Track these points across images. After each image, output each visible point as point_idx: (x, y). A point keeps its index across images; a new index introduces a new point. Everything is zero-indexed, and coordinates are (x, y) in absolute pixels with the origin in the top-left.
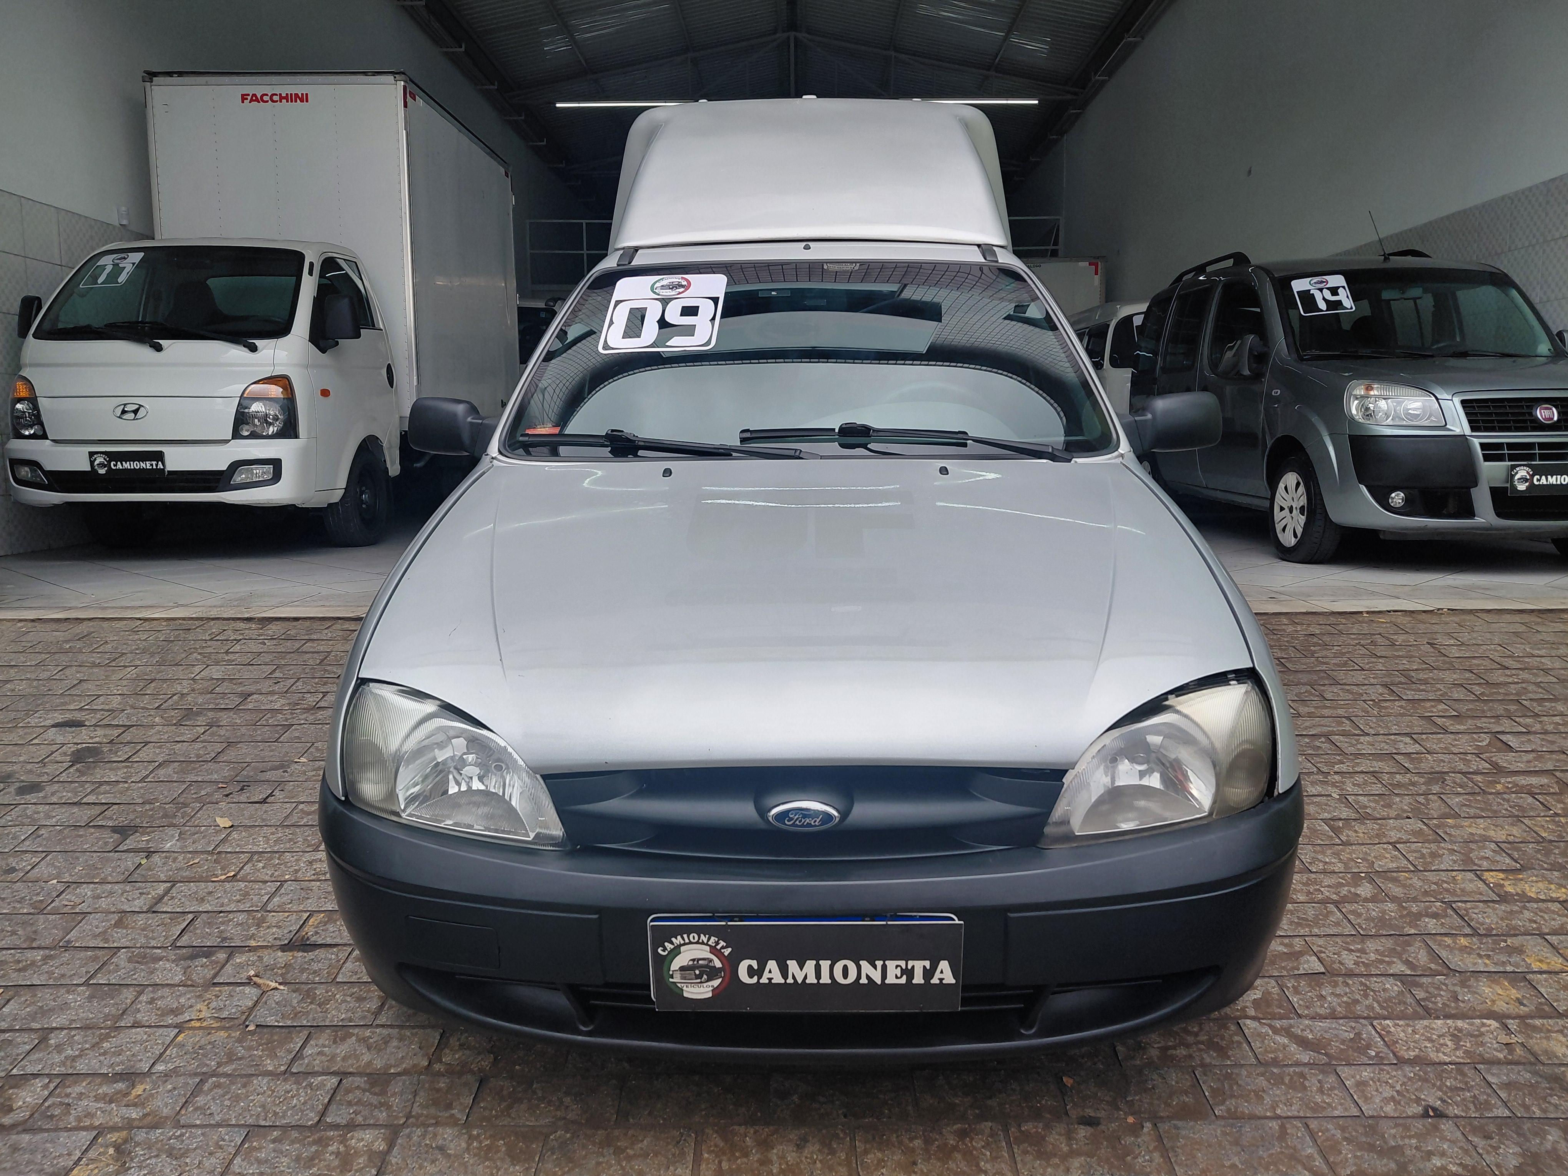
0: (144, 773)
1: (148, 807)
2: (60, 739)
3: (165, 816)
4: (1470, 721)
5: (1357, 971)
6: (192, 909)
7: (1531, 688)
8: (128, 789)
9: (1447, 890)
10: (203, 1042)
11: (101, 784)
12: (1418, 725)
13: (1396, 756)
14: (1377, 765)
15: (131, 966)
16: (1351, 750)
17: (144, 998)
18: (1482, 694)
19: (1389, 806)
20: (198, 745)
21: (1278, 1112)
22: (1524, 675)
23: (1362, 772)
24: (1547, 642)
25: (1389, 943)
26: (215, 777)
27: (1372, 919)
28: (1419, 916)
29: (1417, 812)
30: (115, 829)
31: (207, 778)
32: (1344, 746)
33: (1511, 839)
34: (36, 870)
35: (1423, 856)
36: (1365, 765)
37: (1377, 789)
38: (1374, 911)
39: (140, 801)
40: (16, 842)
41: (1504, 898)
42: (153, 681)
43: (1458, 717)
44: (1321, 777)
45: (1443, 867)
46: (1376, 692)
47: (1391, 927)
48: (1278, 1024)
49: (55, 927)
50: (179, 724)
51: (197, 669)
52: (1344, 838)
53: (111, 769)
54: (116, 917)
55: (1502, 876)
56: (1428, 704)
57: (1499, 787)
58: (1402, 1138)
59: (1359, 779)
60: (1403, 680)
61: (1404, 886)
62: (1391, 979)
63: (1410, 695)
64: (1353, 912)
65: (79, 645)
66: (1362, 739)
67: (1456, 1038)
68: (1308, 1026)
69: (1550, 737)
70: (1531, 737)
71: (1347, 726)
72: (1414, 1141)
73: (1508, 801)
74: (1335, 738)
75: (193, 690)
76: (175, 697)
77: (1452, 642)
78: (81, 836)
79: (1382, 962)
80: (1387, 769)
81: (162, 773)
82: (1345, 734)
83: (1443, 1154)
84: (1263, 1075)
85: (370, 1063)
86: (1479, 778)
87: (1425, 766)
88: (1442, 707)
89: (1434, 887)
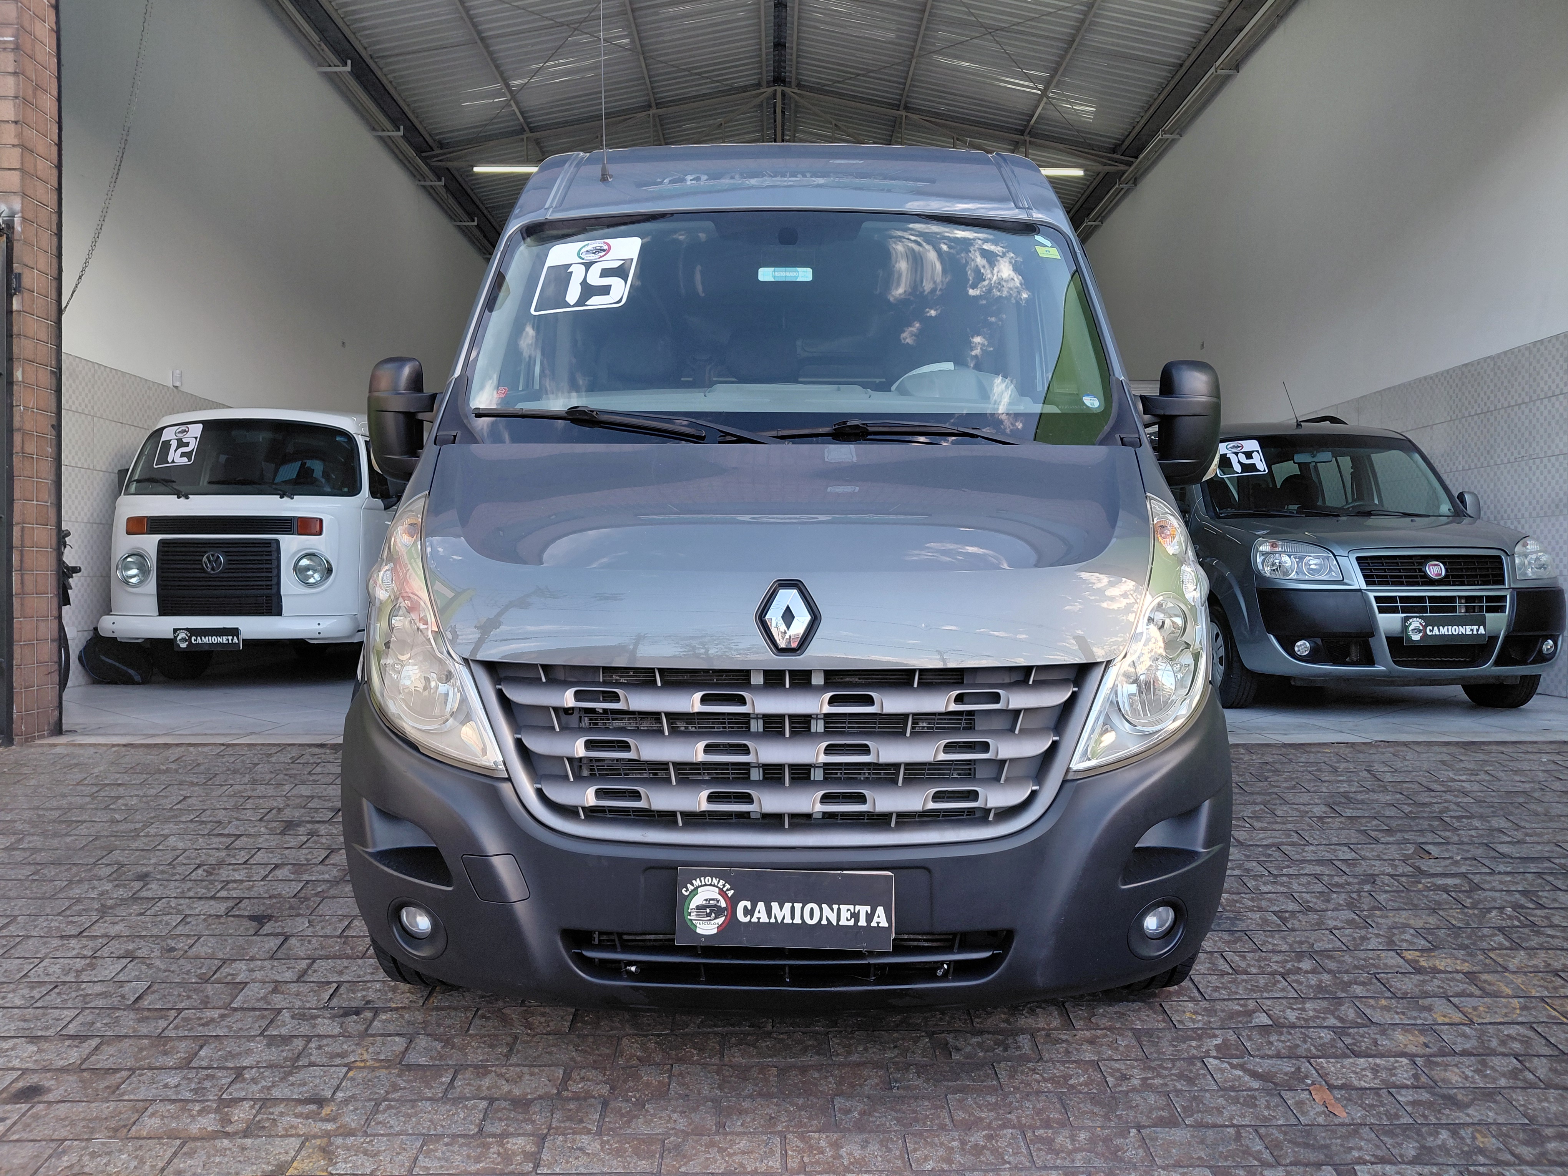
0: (263, 873)
1: (274, 900)
2: (181, 845)
3: (291, 908)
4: (1399, 834)
5: (1298, 1024)
6: (335, 979)
7: (1453, 806)
8: (253, 886)
9: (1373, 965)
10: (369, 1076)
11: (228, 882)
12: (1354, 837)
13: (1335, 862)
14: (1318, 869)
15: (296, 1022)
16: (1298, 857)
17: (313, 1045)
18: (1411, 812)
19: (1328, 901)
20: (304, 851)
21: (1235, 1122)
22: (1448, 797)
23: (1306, 874)
24: (1469, 770)
25: (1325, 1004)
26: (327, 876)
27: (1311, 987)
28: (1350, 984)
29: (1351, 906)
30: (252, 918)
31: (321, 877)
32: (1291, 854)
33: (1427, 926)
34: (194, 949)
35: (1354, 939)
36: (1309, 869)
37: (1319, 888)
38: (1313, 980)
39: (267, 895)
40: (169, 928)
41: (1419, 971)
42: (249, 797)
43: (1390, 831)
44: (1271, 879)
45: (1370, 947)
46: (1319, 810)
47: (1327, 992)
48: (1235, 1061)
49: (222, 993)
50: (283, 833)
51: (287, 787)
52: (1290, 926)
53: (234, 870)
54: (272, 985)
55: (1418, 954)
56: (1364, 821)
57: (1420, 886)
58: (1330, 1139)
59: (1303, 880)
60: (1343, 800)
61: (1338, 962)
62: (1326, 1031)
63: (1349, 813)
64: (1297, 981)
65: (173, 766)
66: (1307, 848)
67: (1375, 1070)
68: (1259, 1063)
69: (1466, 847)
70: (1450, 847)
71: (1295, 838)
72: (1339, 1141)
73: (1427, 897)
74: (1283, 848)
75: (288, 805)
76: (274, 811)
77: (1386, 769)
78: (223, 923)
79: (1318, 1017)
80: (1327, 872)
81: (280, 873)
82: (1293, 844)
83: (1360, 1149)
84: (1222, 1096)
85: (510, 1092)
86: (1404, 879)
87: (1359, 870)
88: (1375, 822)
89: (1362, 962)
